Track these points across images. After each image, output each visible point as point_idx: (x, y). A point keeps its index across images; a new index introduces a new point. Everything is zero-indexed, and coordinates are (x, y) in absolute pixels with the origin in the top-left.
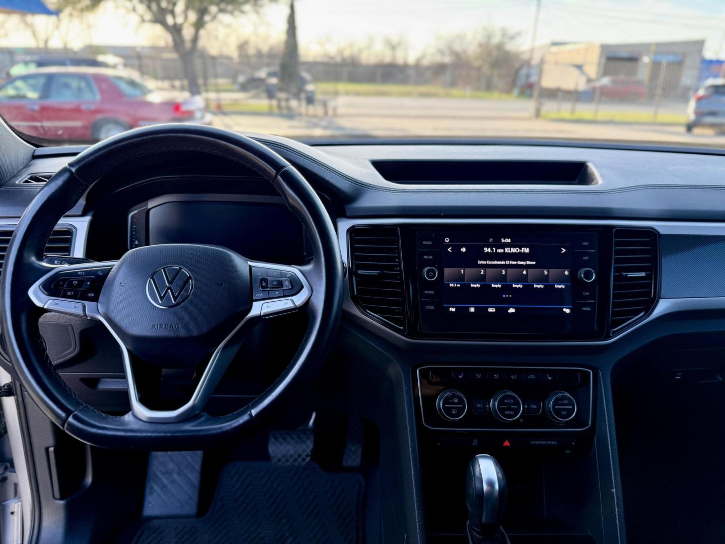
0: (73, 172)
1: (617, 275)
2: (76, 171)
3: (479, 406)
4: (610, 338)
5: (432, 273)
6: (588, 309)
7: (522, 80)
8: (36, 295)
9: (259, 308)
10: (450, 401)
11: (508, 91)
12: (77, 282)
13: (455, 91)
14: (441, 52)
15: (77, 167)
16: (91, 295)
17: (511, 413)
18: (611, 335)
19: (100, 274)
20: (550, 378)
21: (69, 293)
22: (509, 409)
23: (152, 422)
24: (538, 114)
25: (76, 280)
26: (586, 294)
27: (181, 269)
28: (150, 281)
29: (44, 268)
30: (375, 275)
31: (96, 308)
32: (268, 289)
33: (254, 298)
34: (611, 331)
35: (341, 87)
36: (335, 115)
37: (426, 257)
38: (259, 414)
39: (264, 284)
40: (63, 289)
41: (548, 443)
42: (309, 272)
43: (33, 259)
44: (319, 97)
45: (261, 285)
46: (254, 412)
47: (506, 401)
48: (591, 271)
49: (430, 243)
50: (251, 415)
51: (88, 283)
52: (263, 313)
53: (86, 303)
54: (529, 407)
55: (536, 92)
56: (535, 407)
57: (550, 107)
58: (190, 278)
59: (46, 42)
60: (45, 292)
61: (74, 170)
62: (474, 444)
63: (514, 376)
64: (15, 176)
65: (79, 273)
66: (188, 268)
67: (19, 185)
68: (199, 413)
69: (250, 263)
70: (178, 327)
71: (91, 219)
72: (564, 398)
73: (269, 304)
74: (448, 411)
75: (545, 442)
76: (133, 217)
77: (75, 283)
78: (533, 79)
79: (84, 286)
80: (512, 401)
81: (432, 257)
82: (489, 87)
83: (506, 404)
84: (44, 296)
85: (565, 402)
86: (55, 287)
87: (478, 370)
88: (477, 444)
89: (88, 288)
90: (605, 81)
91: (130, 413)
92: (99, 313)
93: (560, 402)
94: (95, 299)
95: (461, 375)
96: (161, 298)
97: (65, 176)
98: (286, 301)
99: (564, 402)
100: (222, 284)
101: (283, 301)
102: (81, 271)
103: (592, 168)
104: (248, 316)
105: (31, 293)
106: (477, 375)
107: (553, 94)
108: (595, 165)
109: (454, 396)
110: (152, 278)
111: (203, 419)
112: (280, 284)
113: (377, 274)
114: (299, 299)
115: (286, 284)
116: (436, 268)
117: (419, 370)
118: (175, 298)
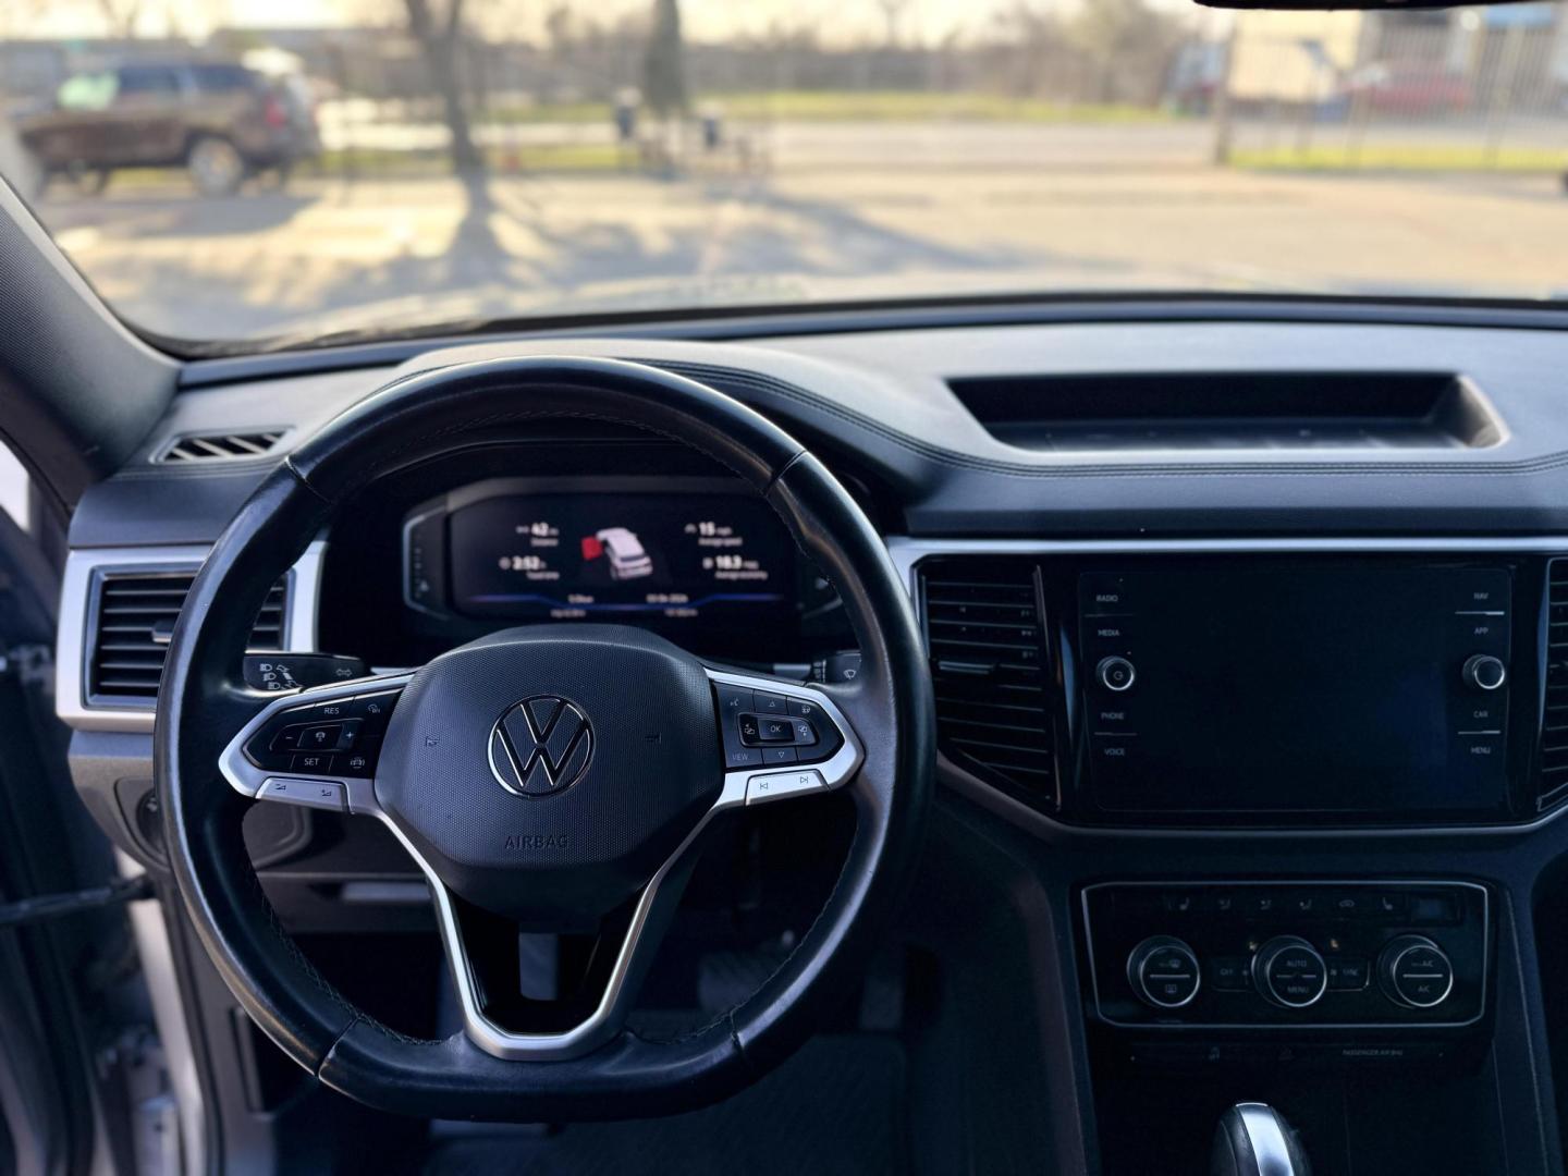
0: (302, 480)
1: (1553, 669)
2: (310, 476)
3: (1225, 972)
4: (1534, 816)
5: (1121, 676)
6: (1485, 751)
7: (1183, 78)
8: (235, 769)
9: (738, 788)
10: (1162, 965)
11: (1152, 101)
12: (324, 734)
13: (1034, 107)
14: (1000, 19)
15: (312, 466)
16: (358, 762)
17: (1302, 990)
18: (1539, 810)
19: (374, 711)
20: (1389, 907)
21: (309, 762)
22: (1298, 981)
23: (514, 1058)
24: (1222, 157)
25: (323, 730)
26: (1481, 714)
27: (564, 702)
28: (495, 732)
29: (247, 701)
30: (985, 676)
31: (371, 794)
32: (761, 744)
33: (728, 766)
34: (1539, 801)
35: (781, 102)
36: (769, 169)
37: (1103, 633)
38: (755, 1043)
39: (749, 731)
40: (294, 752)
41: (1382, 1053)
42: (853, 700)
43: (226, 686)
44: (731, 131)
45: (744, 735)
46: (744, 1037)
47: (1289, 964)
48: (1495, 663)
49: (1112, 598)
50: (736, 1043)
51: (350, 735)
52: (752, 800)
53: (347, 781)
54: (1340, 973)
55: (1218, 104)
56: (1354, 973)
57: (1250, 139)
58: (585, 725)
59: (131, 20)
60: (254, 761)
61: (304, 474)
62: (1212, 1057)
63: (1306, 903)
64: (147, 440)
65: (326, 711)
66: (580, 701)
67: (158, 467)
68: (618, 1035)
69: (711, 674)
70: (566, 842)
71: (325, 546)
72: (1424, 954)
73: (764, 780)
74: (1158, 989)
75: (1377, 1052)
76: (414, 531)
77: (320, 735)
78: (1211, 72)
79: (341, 742)
80: (1304, 964)
81: (1117, 633)
82: (1106, 95)
83: (1290, 971)
84: (252, 771)
85: (1429, 964)
86: (275, 749)
87: (1226, 892)
88: (1218, 1056)
89: (350, 746)
90: (1377, 74)
91: (461, 1034)
92: (377, 800)
93: (1415, 965)
94: (368, 772)
95: (1184, 902)
96: (524, 775)
97: (285, 489)
98: (804, 775)
99: (1425, 964)
100: (658, 737)
101: (798, 775)
102: (329, 706)
103: (1473, 389)
104: (716, 805)
105: (224, 765)
106: (1222, 902)
107: (1255, 109)
108: (1479, 383)
109: (1171, 954)
110: (500, 726)
111: (628, 1050)
112: (788, 732)
113: (986, 672)
114: (836, 769)
115: (804, 732)
116: (1128, 658)
117: (1088, 893)
118: (555, 775)
